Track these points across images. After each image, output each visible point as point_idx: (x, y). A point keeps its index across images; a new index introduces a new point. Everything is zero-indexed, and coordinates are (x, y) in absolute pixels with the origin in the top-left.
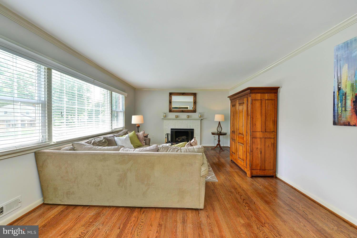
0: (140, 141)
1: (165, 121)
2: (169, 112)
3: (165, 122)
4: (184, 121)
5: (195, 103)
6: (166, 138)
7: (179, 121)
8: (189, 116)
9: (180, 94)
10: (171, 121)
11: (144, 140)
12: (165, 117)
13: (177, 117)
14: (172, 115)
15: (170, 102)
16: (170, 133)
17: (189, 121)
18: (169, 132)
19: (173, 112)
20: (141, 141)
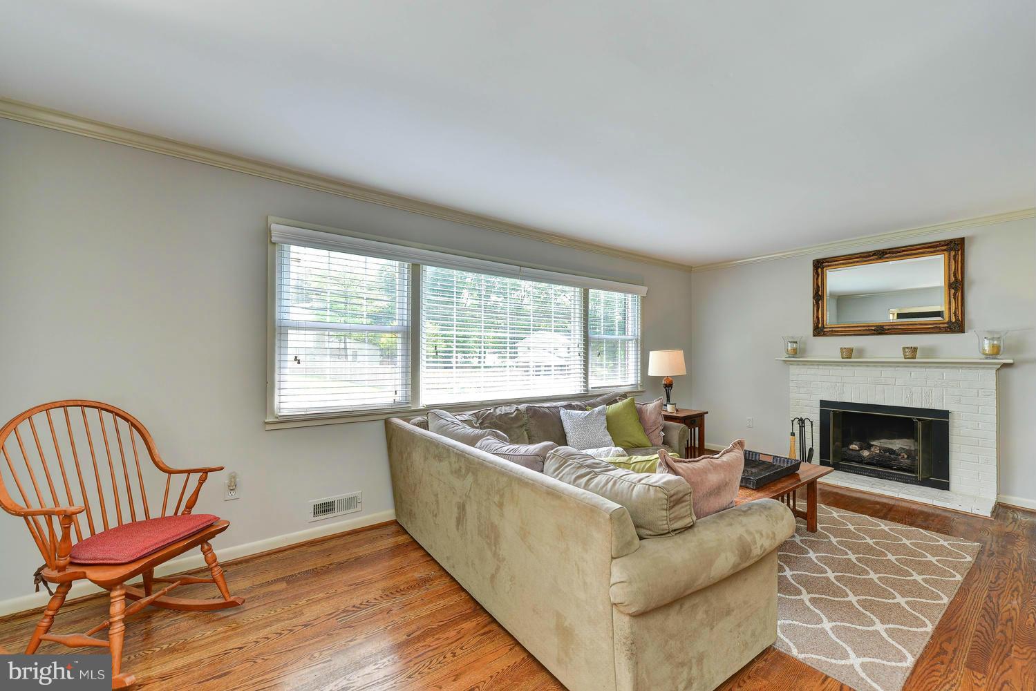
0: (645, 430)
1: (794, 370)
2: (814, 335)
3: (797, 373)
4: (887, 372)
5: (957, 285)
6: (793, 434)
7: (859, 371)
8: (914, 350)
9: (864, 257)
10: (821, 371)
11: (661, 428)
12: (795, 353)
13: (848, 353)
14: (830, 347)
15: (818, 296)
16: (816, 418)
17: (915, 373)
18: (814, 415)
19: (834, 333)
20: (650, 431)
